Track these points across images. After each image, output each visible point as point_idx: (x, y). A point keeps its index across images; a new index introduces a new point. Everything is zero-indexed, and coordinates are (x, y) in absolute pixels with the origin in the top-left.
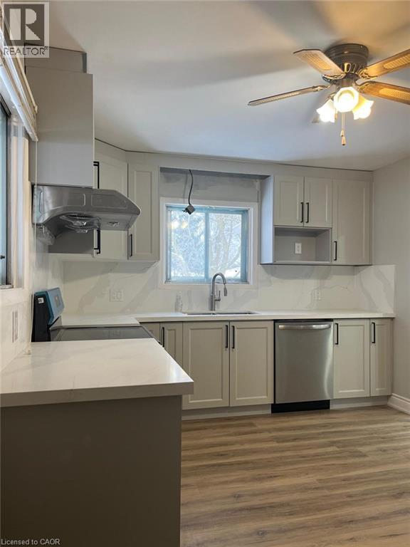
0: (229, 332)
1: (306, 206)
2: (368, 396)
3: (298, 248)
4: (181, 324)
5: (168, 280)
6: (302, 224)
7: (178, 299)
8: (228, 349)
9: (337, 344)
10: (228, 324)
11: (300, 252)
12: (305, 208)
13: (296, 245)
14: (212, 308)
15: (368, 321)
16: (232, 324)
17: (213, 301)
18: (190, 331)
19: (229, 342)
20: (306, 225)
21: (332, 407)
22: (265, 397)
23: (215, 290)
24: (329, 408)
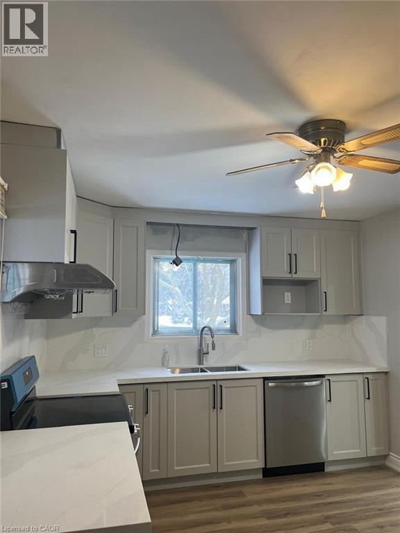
0: (216, 391)
1: (293, 257)
2: (365, 456)
3: (288, 297)
4: (166, 385)
5: (155, 332)
6: (290, 275)
7: (165, 353)
8: (215, 410)
9: (330, 401)
10: (215, 383)
11: (290, 302)
12: (293, 259)
13: (286, 294)
14: (200, 362)
15: (361, 376)
16: (219, 383)
17: (202, 354)
18: (175, 391)
19: (217, 402)
20: (294, 276)
21: (328, 469)
22: (256, 460)
23: (203, 342)
24: (324, 470)
